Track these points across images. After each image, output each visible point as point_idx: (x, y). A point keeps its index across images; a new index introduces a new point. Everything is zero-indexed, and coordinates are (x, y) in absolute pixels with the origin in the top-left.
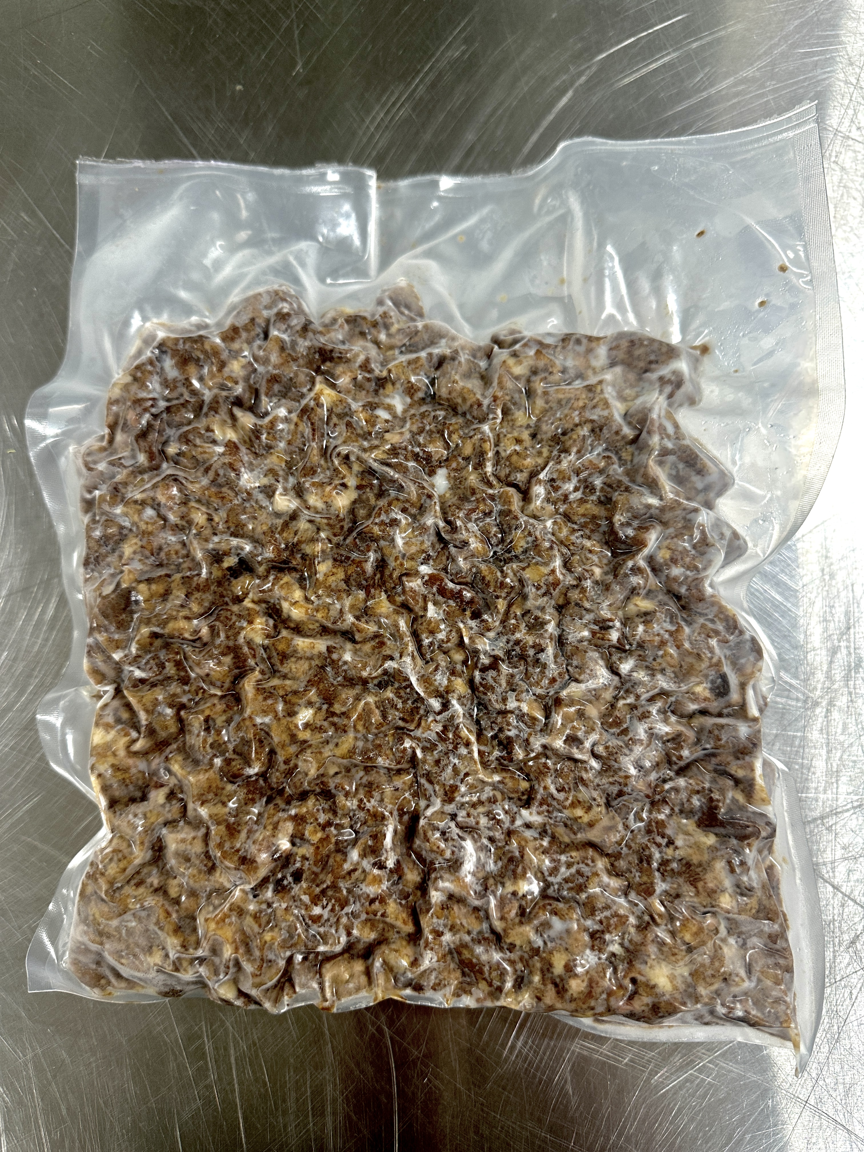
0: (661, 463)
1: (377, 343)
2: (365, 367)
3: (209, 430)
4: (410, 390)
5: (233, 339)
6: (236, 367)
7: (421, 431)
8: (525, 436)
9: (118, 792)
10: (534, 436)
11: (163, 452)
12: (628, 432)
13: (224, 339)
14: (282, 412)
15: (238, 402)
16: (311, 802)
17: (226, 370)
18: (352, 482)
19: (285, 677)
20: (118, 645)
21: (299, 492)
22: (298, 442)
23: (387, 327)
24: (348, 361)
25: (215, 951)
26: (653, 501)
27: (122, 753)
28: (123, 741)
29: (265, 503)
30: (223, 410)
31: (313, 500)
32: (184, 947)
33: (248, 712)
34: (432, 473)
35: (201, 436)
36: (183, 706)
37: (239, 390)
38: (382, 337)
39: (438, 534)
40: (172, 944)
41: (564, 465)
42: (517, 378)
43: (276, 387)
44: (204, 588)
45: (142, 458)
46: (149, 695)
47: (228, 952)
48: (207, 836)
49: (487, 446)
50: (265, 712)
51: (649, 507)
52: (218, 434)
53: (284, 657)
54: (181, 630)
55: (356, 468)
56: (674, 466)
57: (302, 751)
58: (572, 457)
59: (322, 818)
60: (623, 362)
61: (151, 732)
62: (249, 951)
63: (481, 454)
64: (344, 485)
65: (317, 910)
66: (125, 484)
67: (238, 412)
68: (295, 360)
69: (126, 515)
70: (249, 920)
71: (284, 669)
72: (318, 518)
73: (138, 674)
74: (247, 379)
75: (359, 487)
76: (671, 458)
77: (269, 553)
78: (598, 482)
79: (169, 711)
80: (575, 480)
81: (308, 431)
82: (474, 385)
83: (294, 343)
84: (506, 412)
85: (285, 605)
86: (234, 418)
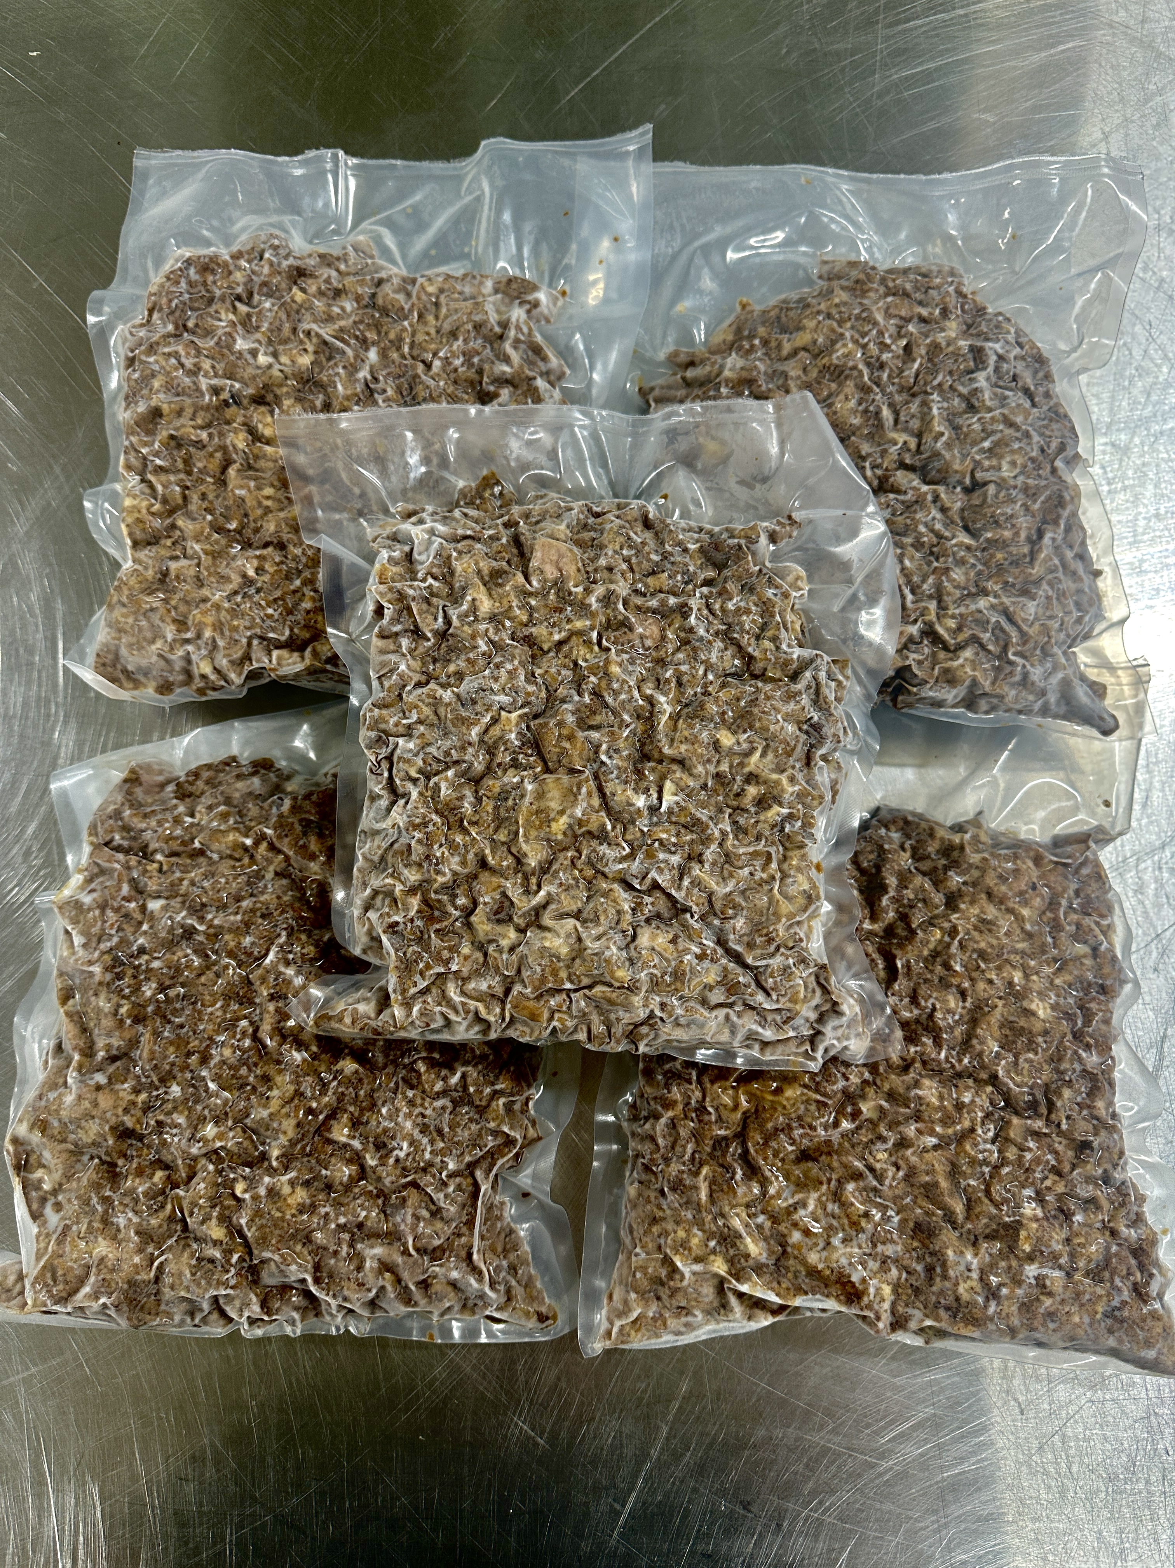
0: (515, 348)
1: (338, 270)
2: (328, 281)
3: (217, 312)
4: (358, 299)
5: (238, 258)
6: (238, 276)
7: (361, 322)
8: (433, 331)
9: (139, 535)
10: (438, 332)
11: (185, 326)
12: (497, 329)
13: (232, 257)
14: (267, 305)
15: (239, 298)
16: (270, 549)
17: (232, 278)
18: (310, 348)
19: (257, 470)
20: (146, 444)
21: (275, 355)
22: (277, 323)
23: (346, 261)
24: (316, 277)
25: (199, 636)
26: (507, 369)
27: (144, 511)
28: (145, 504)
29: (251, 361)
30: (228, 301)
31: (284, 359)
32: (179, 631)
33: (230, 487)
34: (367, 350)
35: (212, 317)
36: (187, 488)
37: (239, 290)
38: (342, 267)
39: (367, 385)
40: (170, 631)
41: (455, 347)
42: (430, 295)
43: (265, 290)
44: (207, 408)
45: (170, 327)
46: (163, 477)
47: (208, 633)
48: (198, 565)
49: (405, 335)
50: (241, 487)
51: (504, 373)
52: (223, 316)
53: (257, 457)
54: (188, 434)
55: (315, 340)
56: (525, 351)
57: (266, 514)
58: (460, 342)
59: (277, 559)
60: (504, 293)
61: (165, 501)
62: (222, 633)
63: (400, 339)
64: (305, 350)
65: (270, 611)
66: (158, 344)
67: (238, 304)
68: (279, 273)
69: (157, 362)
70: (224, 613)
71: (257, 466)
72: (285, 369)
73: (158, 462)
74: (245, 284)
75: (316, 352)
76: (523, 346)
77: (251, 391)
78: (476, 360)
79: (177, 488)
80: (461, 359)
81: (284, 317)
82: (401, 297)
83: (279, 264)
84: (420, 316)
85: (260, 426)
86: (234, 307)
